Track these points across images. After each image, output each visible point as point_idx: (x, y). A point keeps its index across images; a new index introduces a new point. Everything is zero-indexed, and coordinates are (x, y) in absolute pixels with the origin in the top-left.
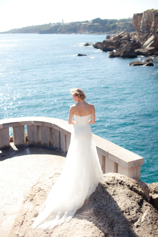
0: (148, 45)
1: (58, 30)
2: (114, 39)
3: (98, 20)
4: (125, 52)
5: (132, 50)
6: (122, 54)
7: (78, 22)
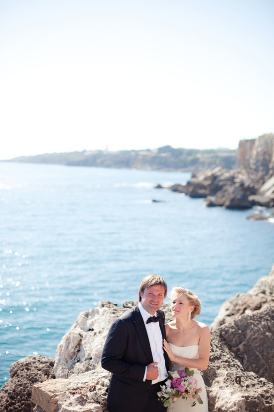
0: (269, 189)
1: (99, 161)
2: (206, 179)
3: (167, 149)
4: (232, 200)
5: (245, 197)
6: (227, 203)
7: (133, 151)
